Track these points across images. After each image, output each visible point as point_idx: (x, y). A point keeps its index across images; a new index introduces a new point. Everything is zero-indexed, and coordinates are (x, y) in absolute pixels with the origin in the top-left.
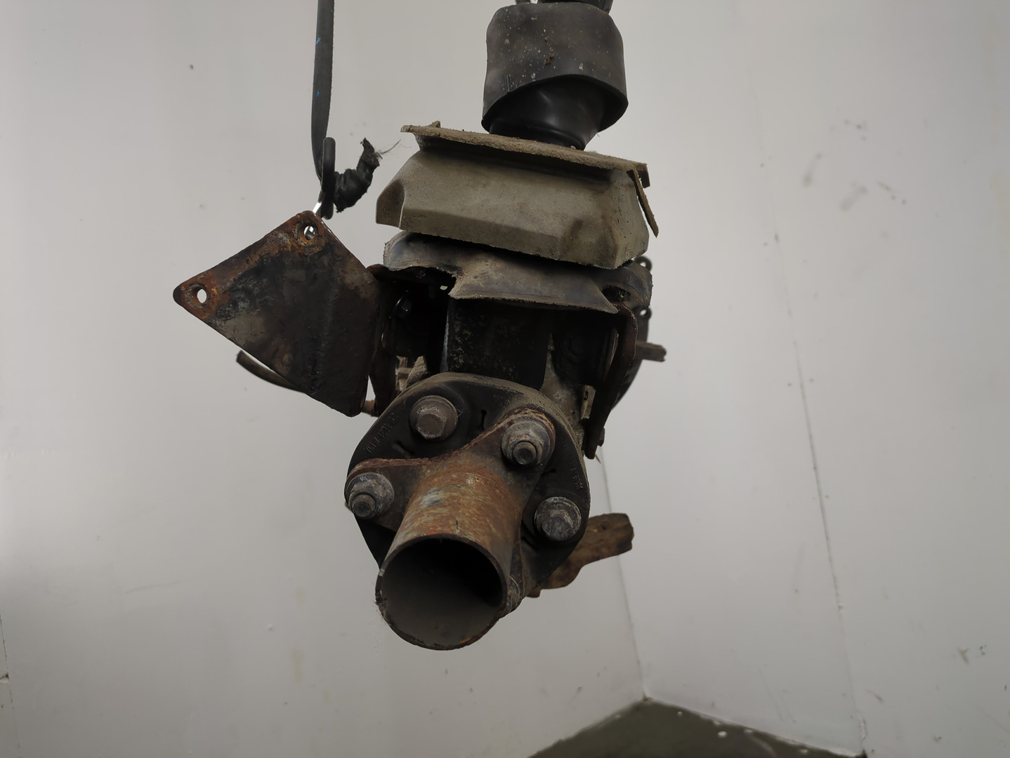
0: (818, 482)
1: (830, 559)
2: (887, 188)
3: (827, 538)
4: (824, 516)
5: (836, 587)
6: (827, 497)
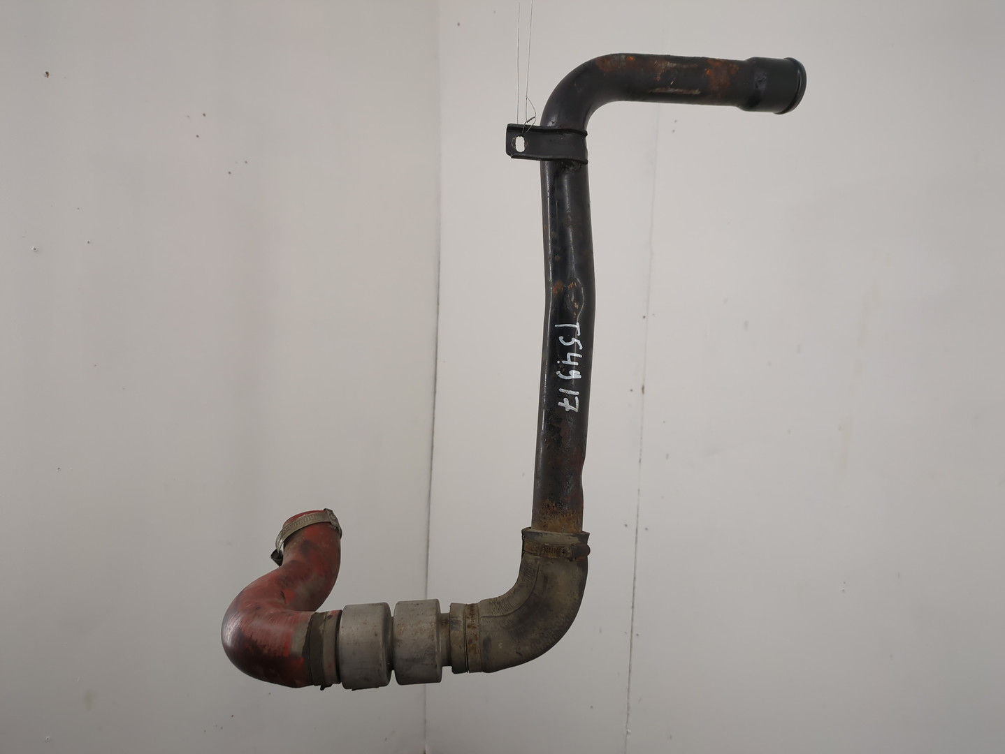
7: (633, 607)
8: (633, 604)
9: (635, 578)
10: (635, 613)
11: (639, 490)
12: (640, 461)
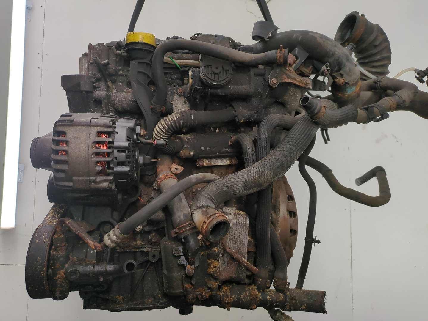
0: (351, 253)
1: (352, 286)
2: (395, 137)
3: (352, 278)
4: (352, 268)
5: (353, 299)
6: (354, 260)
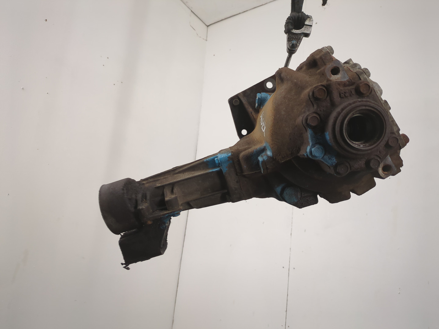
7: (286, 311)
8: (286, 309)
9: (288, 295)
10: (287, 315)
11: (290, 249)
12: (291, 235)
